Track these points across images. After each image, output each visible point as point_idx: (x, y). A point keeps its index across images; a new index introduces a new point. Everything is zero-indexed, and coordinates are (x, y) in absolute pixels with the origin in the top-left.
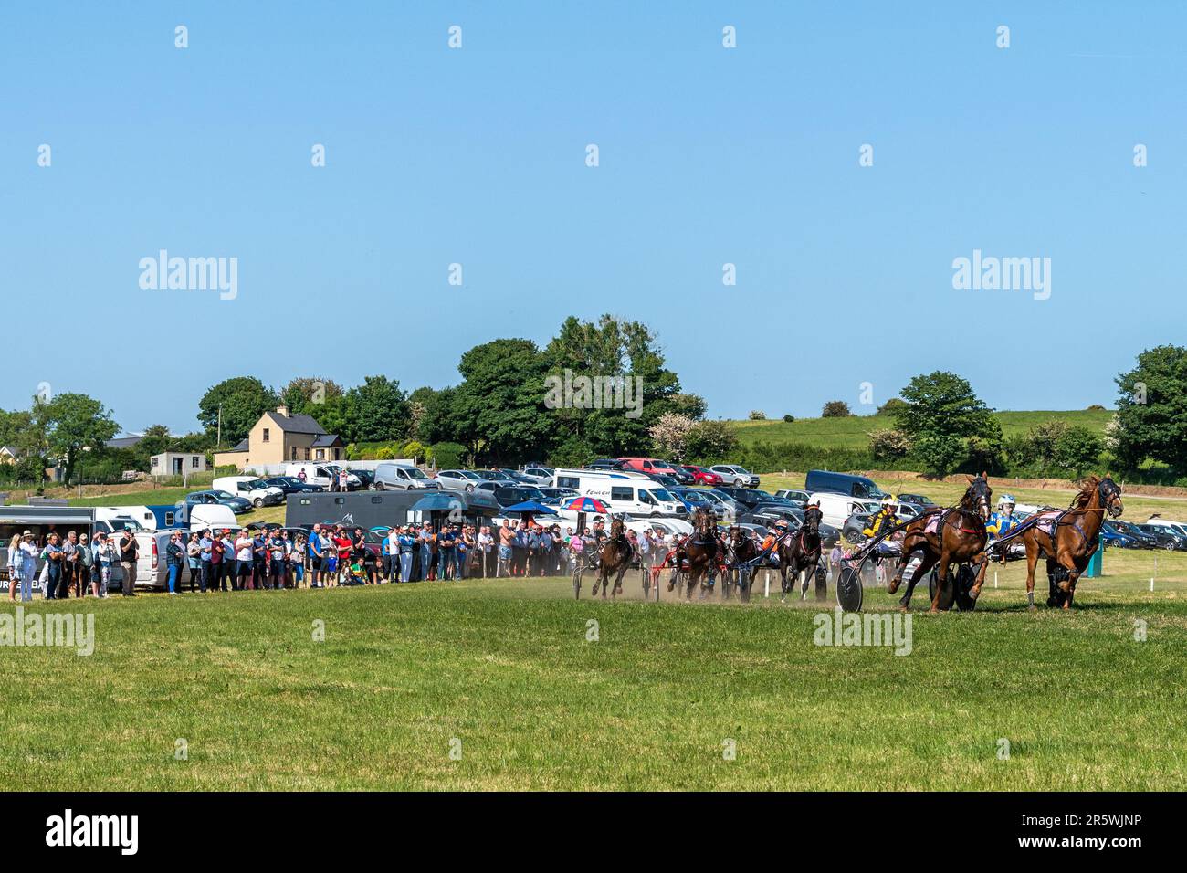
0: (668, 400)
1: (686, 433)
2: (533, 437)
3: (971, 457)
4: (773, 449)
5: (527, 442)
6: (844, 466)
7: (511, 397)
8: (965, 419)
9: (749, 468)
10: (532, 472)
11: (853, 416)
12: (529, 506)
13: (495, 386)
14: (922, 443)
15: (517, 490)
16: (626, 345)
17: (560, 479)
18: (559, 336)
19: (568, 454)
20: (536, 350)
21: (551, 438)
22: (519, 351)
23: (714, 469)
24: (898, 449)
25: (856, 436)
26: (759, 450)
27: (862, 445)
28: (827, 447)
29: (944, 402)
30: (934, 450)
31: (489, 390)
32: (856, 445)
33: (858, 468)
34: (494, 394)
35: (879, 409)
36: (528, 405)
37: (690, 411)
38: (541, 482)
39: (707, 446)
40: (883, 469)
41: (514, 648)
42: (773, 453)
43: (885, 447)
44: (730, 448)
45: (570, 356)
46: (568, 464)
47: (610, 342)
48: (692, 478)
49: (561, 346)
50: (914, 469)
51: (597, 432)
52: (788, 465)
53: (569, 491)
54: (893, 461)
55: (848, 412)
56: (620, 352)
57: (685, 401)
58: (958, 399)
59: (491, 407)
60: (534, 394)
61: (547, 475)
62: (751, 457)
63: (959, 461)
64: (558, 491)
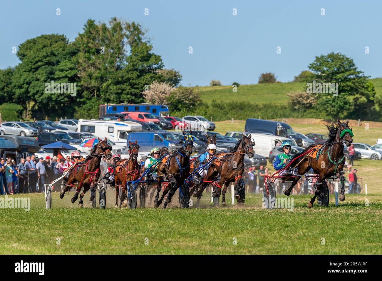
0: (156, 74)
1: (167, 95)
2: (66, 99)
3: (355, 108)
4: (225, 105)
5: (62, 103)
6: (272, 116)
7: (52, 73)
8: (350, 84)
9: (209, 117)
10: (65, 123)
11: (278, 82)
12: (58, 145)
13: (40, 66)
14: (323, 100)
15: (53, 134)
16: (127, 37)
17: (82, 127)
18: (82, 32)
19: (89, 110)
20: (68, 42)
21: (78, 100)
22: (56, 42)
23: (185, 119)
24: (307, 104)
25: (280, 96)
26: (216, 106)
27: (284, 101)
28: (261, 103)
29: (337, 73)
30: (331, 104)
31: (37, 69)
32: (280, 102)
33: (281, 117)
34: (40, 71)
35: (296, 78)
36: (63, 77)
37: (171, 81)
38: (70, 129)
39: (181, 104)
40: (297, 117)
41: (32, 239)
42: (225, 108)
43: (299, 103)
44: (197, 104)
45: (90, 45)
46: (89, 117)
47: (116, 36)
48: (171, 125)
49: (84, 39)
50: (318, 117)
51: (109, 95)
52: (235, 116)
53: (88, 135)
54: (304, 112)
55: (275, 80)
56: (123, 42)
57: (167, 74)
58: (347, 70)
59: (38, 80)
60: (67, 71)
61: (74, 124)
62: (211, 111)
63: (347, 111)
64: (81, 135)
